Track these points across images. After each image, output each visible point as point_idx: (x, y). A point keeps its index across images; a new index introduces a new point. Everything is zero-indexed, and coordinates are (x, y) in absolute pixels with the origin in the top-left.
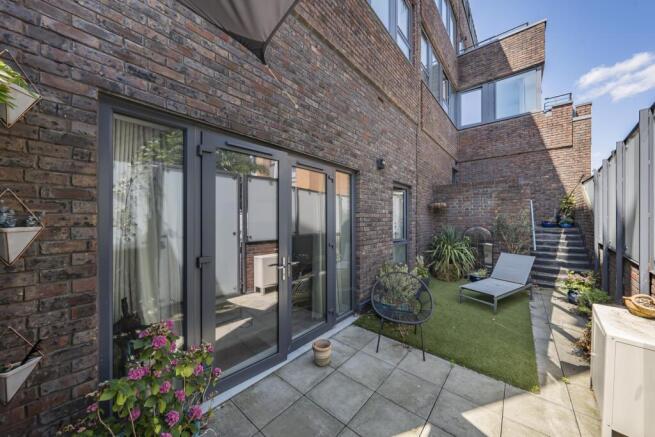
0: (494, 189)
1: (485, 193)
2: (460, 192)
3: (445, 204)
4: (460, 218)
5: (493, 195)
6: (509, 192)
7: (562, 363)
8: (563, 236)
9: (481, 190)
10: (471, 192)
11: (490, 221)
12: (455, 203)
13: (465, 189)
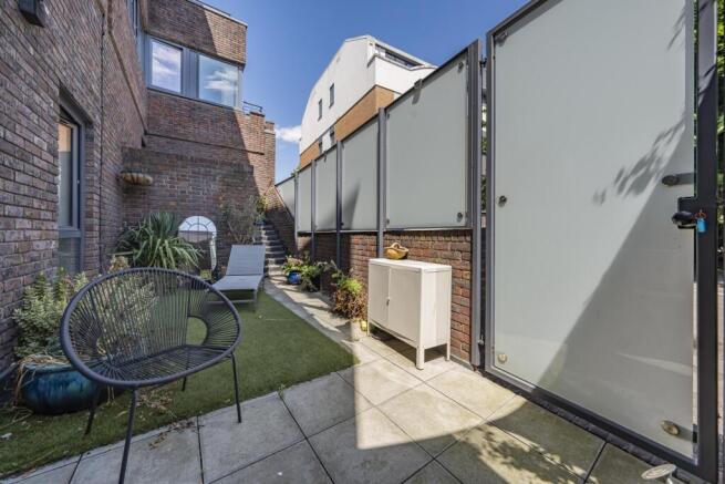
0: (218, 171)
1: (206, 175)
2: (173, 167)
3: (150, 179)
4: (173, 204)
5: (217, 178)
6: (234, 177)
7: (337, 327)
8: (263, 232)
9: (202, 170)
10: (189, 169)
11: (213, 210)
12: (165, 181)
13: (180, 163)
